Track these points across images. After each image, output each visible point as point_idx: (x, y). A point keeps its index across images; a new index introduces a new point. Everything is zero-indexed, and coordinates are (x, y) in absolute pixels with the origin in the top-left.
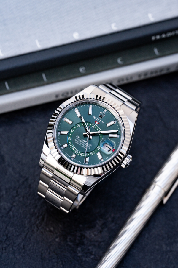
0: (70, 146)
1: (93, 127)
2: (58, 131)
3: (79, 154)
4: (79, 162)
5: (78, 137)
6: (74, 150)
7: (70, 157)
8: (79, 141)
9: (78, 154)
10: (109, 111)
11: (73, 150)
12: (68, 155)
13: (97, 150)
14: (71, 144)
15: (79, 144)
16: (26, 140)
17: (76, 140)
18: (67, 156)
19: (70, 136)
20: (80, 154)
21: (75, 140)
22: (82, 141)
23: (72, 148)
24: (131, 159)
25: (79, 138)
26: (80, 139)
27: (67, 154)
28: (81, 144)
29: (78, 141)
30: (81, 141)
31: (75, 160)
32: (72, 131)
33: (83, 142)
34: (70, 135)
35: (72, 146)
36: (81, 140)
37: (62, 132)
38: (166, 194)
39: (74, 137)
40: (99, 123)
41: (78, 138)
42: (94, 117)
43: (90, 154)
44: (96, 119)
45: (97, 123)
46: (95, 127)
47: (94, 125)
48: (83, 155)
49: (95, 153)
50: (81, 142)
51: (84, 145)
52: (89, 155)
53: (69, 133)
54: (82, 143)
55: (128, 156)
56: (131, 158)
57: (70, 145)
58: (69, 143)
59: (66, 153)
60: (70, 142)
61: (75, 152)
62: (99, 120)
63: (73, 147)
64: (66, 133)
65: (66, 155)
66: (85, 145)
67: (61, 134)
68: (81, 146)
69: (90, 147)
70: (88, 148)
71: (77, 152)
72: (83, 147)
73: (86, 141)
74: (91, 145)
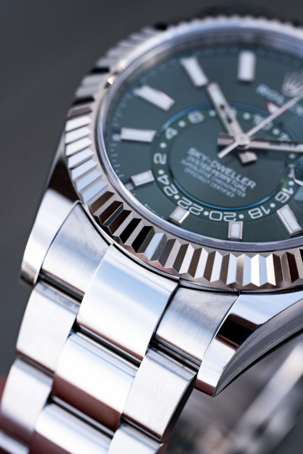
0: (161, 186)
2: (111, 129)
3: (202, 212)
5: (198, 155)
6: (181, 199)
8: (199, 167)
9: (196, 212)
11: (177, 197)
13: (278, 202)
14: (165, 177)
15: (201, 178)
17: (188, 164)
19: (162, 151)
20: (206, 213)
21: (183, 162)
22: (213, 168)
25: (201, 157)
26: (206, 162)
28: (210, 179)
30: (209, 169)
32: (171, 133)
33: (217, 173)
34: (163, 145)
35: (169, 185)
36: (209, 164)
37: (129, 134)
39: (175, 150)
41: (196, 158)
42: (263, 90)
43: (247, 216)
48: (214, 216)
49: (267, 213)
50: (210, 173)
51: (219, 182)
52: (241, 216)
54: (213, 175)
57: (164, 180)
58: (158, 174)
60: (161, 172)
61: (185, 205)
63: (173, 189)
64: (147, 136)
66: (225, 181)
67: (125, 141)
68: (210, 184)
69: (246, 190)
70: (238, 191)
71: (192, 206)
72: (218, 188)
73: (228, 170)
74: (252, 184)
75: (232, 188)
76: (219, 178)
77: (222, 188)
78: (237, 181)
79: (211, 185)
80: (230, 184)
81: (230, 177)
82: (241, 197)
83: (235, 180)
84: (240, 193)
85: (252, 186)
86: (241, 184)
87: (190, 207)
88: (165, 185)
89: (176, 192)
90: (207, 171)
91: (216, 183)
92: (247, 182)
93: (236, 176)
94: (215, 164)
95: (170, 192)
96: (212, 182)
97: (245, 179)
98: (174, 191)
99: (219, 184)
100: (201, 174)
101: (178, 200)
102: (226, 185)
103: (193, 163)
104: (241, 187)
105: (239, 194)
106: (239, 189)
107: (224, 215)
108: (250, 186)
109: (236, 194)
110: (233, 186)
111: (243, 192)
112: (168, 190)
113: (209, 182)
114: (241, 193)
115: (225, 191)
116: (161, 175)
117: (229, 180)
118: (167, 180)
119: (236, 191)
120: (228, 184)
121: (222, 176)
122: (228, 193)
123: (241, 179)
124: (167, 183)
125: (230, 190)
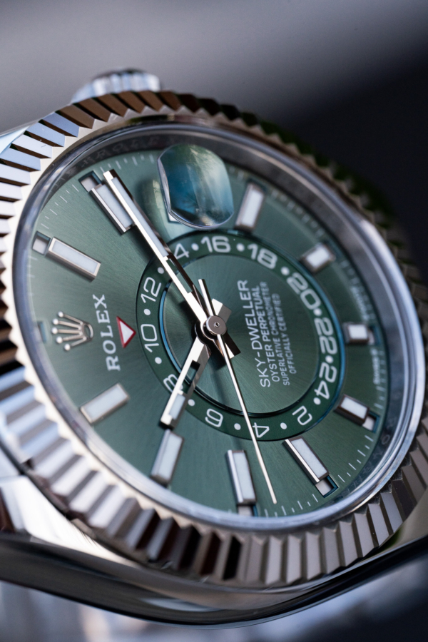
3: (321, 317)
6: (327, 354)
8: (277, 359)
11: (329, 359)
14: (318, 392)
15: (287, 348)
20: (318, 312)
21: (286, 383)
22: (264, 344)
25: (262, 368)
26: (263, 357)
27: (377, 374)
28: (279, 336)
29: (282, 364)
30: (269, 348)
33: (264, 334)
35: (324, 379)
36: (263, 352)
40: (117, 318)
41: (268, 373)
43: (279, 266)
45: (127, 333)
46: (149, 333)
47: (143, 343)
49: (255, 246)
51: (272, 323)
52: (285, 271)
53: (290, 436)
54: (270, 337)
57: (323, 391)
60: (317, 401)
62: (104, 327)
66: (266, 318)
68: (285, 332)
69: (255, 287)
70: (264, 294)
71: (323, 335)
72: (280, 319)
73: (249, 324)
74: (242, 285)
75: (267, 304)
76: (269, 327)
77: (277, 315)
78: (254, 305)
79: (285, 329)
80: (264, 310)
81: (256, 317)
82: (269, 286)
83: (254, 308)
84: (265, 291)
85: (244, 283)
86: (253, 297)
87: (327, 336)
88: (328, 383)
89: (324, 365)
90: (273, 348)
91: (277, 327)
92: (244, 292)
93: (249, 311)
94: (256, 345)
95: (331, 372)
96: (280, 332)
97: (243, 298)
98: (325, 368)
99: (277, 322)
100: (284, 351)
101: (332, 356)
102: (270, 313)
103: (278, 370)
104: (256, 294)
105: (267, 290)
106: (261, 294)
107: (302, 291)
108: (246, 286)
109: (270, 294)
110: (263, 305)
111: (260, 287)
112: (330, 376)
113: (284, 335)
114: (263, 290)
115: (277, 309)
116: (320, 397)
117: (260, 315)
118: (320, 388)
119: (266, 296)
120: (266, 313)
121: (263, 325)
122: (277, 302)
123: (247, 303)
124: (323, 383)
125: (272, 304)
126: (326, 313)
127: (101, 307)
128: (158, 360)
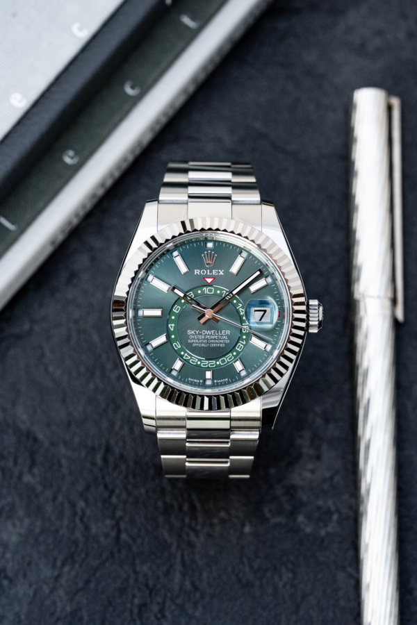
0: (187, 361)
1: (207, 294)
2: (145, 345)
3: (216, 363)
4: (226, 380)
5: (192, 332)
6: (201, 363)
7: (201, 381)
8: (199, 339)
9: (213, 365)
10: (219, 242)
11: (199, 363)
12: (196, 381)
13: (245, 334)
14: (186, 354)
15: (203, 345)
16: (51, 369)
17: (192, 341)
18: (195, 383)
19: (175, 340)
20: (218, 363)
21: (189, 341)
22: (205, 335)
23: (194, 362)
24: (321, 308)
25: (195, 332)
26: (199, 334)
27: (192, 380)
28: (208, 343)
29: (197, 341)
30: (203, 337)
31: (215, 381)
32: (172, 326)
34: (173, 337)
35: (191, 358)
36: (201, 334)
37: (155, 343)
38: (394, 301)
39: (183, 338)
40: (214, 278)
41: (193, 335)
42: (197, 272)
43: (237, 351)
44: (204, 272)
46: (210, 291)
47: (206, 287)
48: (223, 361)
49: (244, 343)
50: (205, 339)
51: (213, 341)
52: (235, 353)
53: (168, 337)
54: (207, 339)
55: (311, 305)
56: (319, 305)
57: (186, 357)
58: (182, 356)
59: (190, 379)
60: (182, 353)
61: (206, 365)
62: (211, 272)
63: (195, 359)
64: (162, 339)
65: (192, 382)
66: (215, 339)
67: (155, 348)
69: (228, 338)
70: (225, 341)
71: (209, 363)
72: (215, 345)
73: (213, 331)
74: (228, 332)
75: (221, 341)
76: (211, 339)
77: (217, 344)
78: (220, 335)
80: (218, 339)
81: (216, 335)
86: (223, 335)
88: (189, 359)
89: (197, 360)
91: (212, 343)
92: (225, 333)
93: (218, 333)
94: (204, 332)
96: (210, 344)
97: (223, 332)
100: (202, 343)
102: (217, 341)
103: (194, 339)
104: (225, 337)
106: (225, 339)
107: (227, 358)
108: (228, 334)
109: (225, 343)
110: (221, 339)
111: (227, 340)
112: (192, 361)
115: (219, 345)
116: (184, 355)
117: (216, 337)
118: (188, 356)
121: (212, 337)
122: (221, 345)
123: (221, 333)
125: (221, 343)
126: (217, 366)
127: (219, 272)
128: (199, 292)
